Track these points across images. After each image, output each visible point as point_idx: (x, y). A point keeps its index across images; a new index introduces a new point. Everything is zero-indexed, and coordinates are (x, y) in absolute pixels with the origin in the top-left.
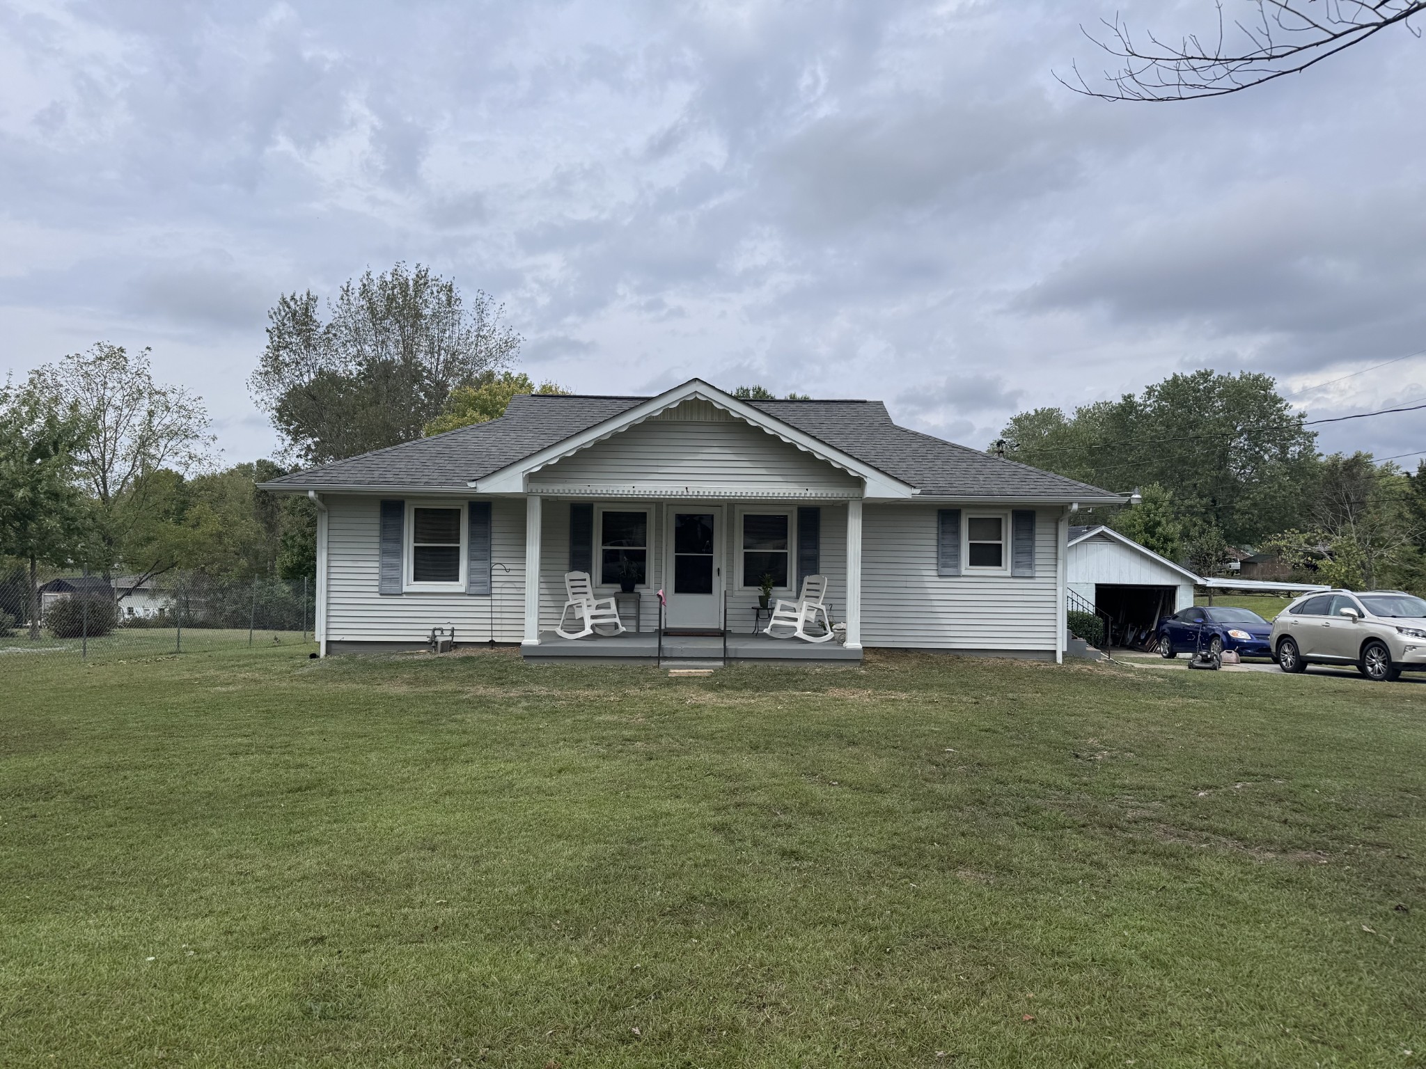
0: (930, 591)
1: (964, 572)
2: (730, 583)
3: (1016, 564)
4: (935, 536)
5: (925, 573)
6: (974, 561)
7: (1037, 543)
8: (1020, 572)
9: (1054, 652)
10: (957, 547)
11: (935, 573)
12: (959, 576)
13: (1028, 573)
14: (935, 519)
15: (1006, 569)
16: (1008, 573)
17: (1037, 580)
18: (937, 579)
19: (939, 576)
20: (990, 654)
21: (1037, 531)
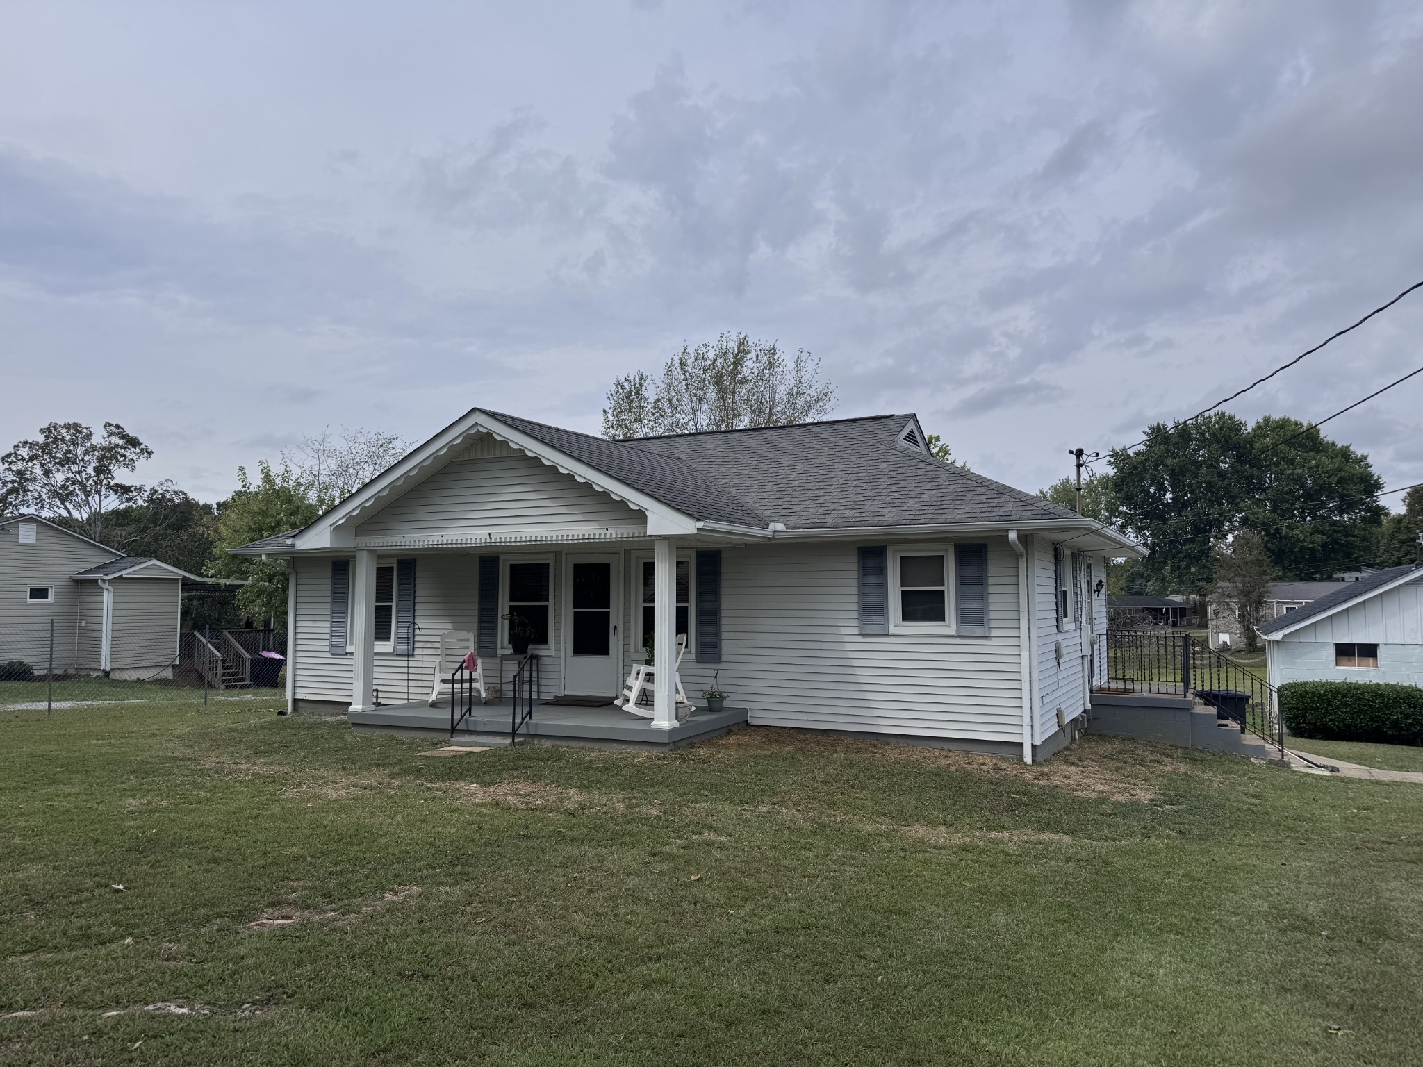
0: (851, 655)
1: (892, 630)
2: (627, 644)
3: (962, 619)
4: (855, 582)
5: (844, 631)
6: (909, 614)
7: (991, 589)
8: (966, 630)
9: (1022, 744)
10: (883, 595)
11: (856, 631)
12: (887, 635)
13: (978, 630)
14: (855, 559)
15: (950, 625)
16: (952, 631)
17: (994, 641)
18: (860, 639)
19: (861, 634)
20: (933, 744)
21: (991, 571)
